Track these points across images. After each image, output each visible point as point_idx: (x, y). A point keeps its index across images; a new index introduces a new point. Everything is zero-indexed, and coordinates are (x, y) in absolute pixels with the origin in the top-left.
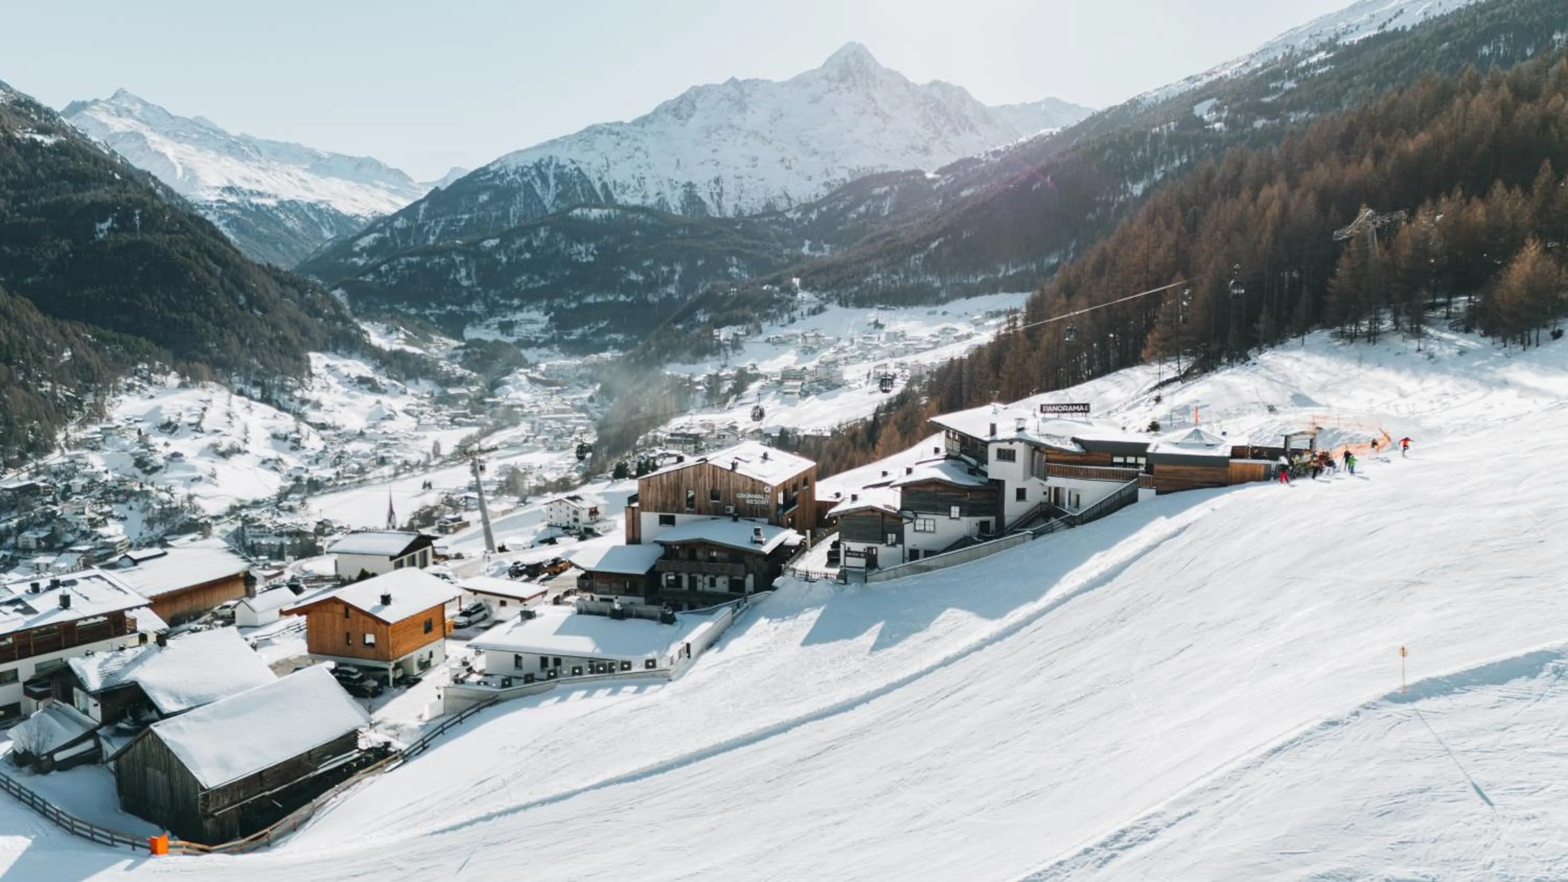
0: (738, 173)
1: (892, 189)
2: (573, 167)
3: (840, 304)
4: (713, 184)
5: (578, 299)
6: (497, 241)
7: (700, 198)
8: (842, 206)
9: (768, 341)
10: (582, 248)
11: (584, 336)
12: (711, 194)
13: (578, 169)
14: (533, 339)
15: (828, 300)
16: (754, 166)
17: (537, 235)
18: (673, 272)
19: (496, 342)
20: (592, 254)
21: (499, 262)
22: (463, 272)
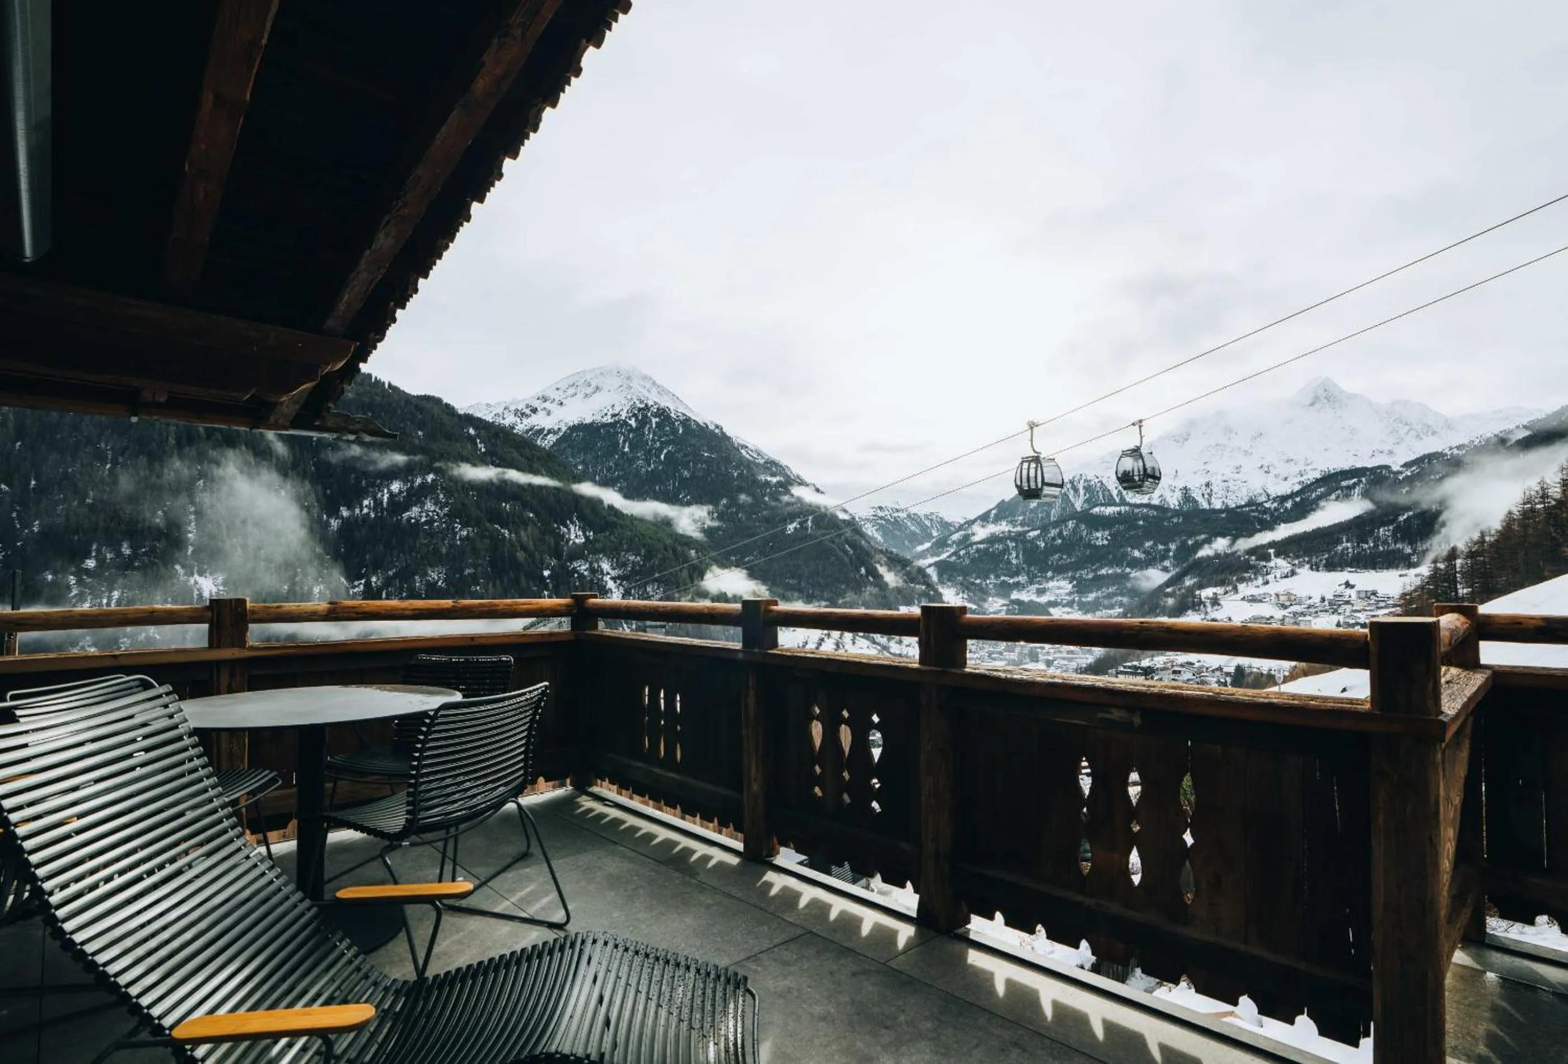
0: (1225, 478)
1: (1360, 481)
2: (1097, 480)
3: (1311, 569)
4: (1204, 487)
5: (1095, 571)
6: (1038, 532)
7: (1193, 498)
8: (1314, 495)
9: (1243, 599)
10: (1099, 535)
11: (1097, 598)
12: (1203, 495)
13: (1101, 482)
14: (1059, 600)
15: (1301, 566)
16: (1238, 473)
17: (1066, 526)
18: (1168, 550)
19: (1031, 601)
20: (1106, 539)
21: (1038, 547)
22: (1014, 555)
